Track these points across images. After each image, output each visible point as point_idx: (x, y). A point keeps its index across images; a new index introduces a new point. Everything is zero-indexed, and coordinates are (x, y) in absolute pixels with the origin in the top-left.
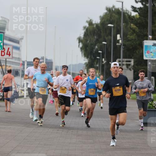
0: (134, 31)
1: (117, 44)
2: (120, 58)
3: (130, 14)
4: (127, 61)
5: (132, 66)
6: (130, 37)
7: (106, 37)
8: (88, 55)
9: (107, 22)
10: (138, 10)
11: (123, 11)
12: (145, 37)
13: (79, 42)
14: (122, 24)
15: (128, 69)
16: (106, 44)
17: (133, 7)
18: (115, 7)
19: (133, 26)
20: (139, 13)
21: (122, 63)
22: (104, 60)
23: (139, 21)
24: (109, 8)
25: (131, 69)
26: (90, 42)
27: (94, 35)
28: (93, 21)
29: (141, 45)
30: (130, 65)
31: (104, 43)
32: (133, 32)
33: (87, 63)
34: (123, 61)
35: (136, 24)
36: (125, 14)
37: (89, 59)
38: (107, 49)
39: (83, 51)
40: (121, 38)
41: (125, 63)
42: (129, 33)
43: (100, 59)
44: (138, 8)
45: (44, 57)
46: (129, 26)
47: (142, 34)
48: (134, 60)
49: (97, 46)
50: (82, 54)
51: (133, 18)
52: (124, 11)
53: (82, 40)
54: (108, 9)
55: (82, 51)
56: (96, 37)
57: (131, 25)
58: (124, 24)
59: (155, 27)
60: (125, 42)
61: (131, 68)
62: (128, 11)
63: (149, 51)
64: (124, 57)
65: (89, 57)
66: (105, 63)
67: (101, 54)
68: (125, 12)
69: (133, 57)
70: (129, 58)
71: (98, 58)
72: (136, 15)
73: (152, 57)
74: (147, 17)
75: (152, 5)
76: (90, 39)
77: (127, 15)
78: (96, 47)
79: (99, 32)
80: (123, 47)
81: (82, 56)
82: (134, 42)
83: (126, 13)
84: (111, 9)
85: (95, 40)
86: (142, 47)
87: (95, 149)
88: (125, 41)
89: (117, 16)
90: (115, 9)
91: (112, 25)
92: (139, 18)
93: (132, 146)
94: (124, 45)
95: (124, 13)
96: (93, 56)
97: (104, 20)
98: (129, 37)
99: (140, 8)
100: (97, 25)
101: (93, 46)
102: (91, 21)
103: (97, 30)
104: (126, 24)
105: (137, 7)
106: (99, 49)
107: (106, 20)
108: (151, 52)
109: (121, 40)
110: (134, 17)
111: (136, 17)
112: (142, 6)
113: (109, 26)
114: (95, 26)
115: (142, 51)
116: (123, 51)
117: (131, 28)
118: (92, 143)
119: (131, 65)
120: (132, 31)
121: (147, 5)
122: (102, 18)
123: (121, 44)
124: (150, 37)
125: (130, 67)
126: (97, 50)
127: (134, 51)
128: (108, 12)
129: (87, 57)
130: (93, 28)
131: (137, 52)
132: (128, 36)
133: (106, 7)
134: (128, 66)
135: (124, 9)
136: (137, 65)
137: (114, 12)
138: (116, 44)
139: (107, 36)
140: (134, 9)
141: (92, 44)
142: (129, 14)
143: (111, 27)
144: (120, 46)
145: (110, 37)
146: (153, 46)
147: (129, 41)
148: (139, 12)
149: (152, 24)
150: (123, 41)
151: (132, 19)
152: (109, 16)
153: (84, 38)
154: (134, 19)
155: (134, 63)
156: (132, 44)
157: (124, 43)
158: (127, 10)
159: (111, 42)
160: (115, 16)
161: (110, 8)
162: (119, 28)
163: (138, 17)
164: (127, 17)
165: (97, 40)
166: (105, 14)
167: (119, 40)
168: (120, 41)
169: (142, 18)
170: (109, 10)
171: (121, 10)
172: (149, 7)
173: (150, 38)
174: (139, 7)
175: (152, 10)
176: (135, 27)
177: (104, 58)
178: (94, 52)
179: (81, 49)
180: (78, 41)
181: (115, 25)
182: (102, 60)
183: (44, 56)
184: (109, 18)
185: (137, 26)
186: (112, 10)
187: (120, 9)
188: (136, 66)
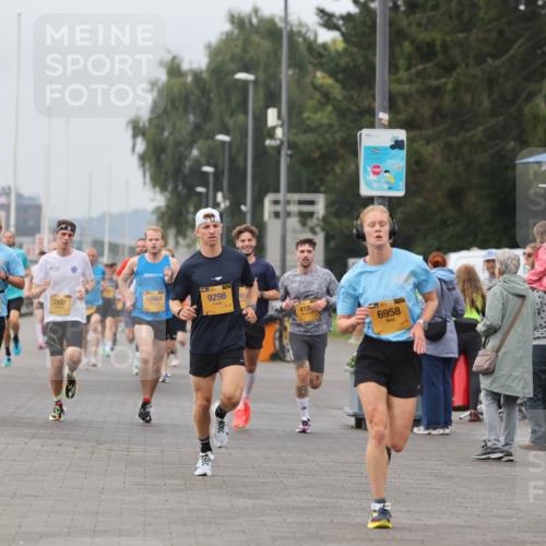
0: (326, 96)
1: (268, 142)
2: (277, 190)
3: (312, 38)
4: (301, 203)
5: (318, 219)
6: (312, 116)
7: (227, 118)
8: (166, 180)
9: (232, 66)
10: (341, 22)
11: (289, 28)
12: (367, 117)
13: (135, 136)
14: (286, 74)
15: (307, 229)
16: (230, 143)
17: (322, 12)
18: (260, 14)
19: (323, 78)
20: (343, 35)
21: (285, 209)
22: (224, 196)
23: (342, 63)
24: (239, 14)
25: (318, 229)
26: (171, 134)
27: (186, 111)
28: (182, 60)
29: (352, 147)
30: (311, 214)
31: (221, 137)
32: (323, 100)
33: (164, 209)
34: (288, 202)
35: (333, 74)
36: (296, 38)
37: (168, 194)
38: (232, 160)
39: (147, 166)
40: (280, 123)
41: (294, 208)
42: (310, 103)
43: (207, 193)
44: (342, 17)
45: (9, 188)
46: (308, 80)
47: (355, 108)
48: (326, 199)
49: (198, 148)
50: (144, 176)
51: (322, 51)
52: (292, 27)
53: (144, 126)
54: (236, 20)
55: (143, 165)
56: (192, 118)
57: (315, 77)
58: (291, 72)
59: (399, 81)
60: (296, 134)
61: (318, 225)
62: (306, 26)
63: (378, 167)
64: (292, 188)
65: (170, 188)
66: (226, 209)
67: (211, 179)
68: (295, 29)
69: (322, 189)
70: (308, 192)
71: (200, 189)
72: (334, 41)
73: (390, 188)
74: (371, 46)
75: (391, 4)
76: (174, 126)
77: (300, 40)
78: (195, 152)
79: (204, 101)
80: (289, 152)
81: (145, 184)
82: (328, 136)
83: (299, 33)
84: (246, 20)
85: (189, 128)
86: (355, 153)
87: (190, 511)
88: (294, 131)
89: (266, 44)
90: (261, 20)
91: (250, 77)
92: (345, 50)
93: (318, 500)
94: (292, 146)
95: (291, 35)
96: (184, 184)
97: (219, 59)
98: (308, 118)
99: (348, 18)
100: (197, 76)
101: (182, 148)
102: (177, 61)
103: (197, 92)
104: (297, 71)
105: (337, 13)
106: (203, 161)
107: (228, 57)
108: (386, 171)
109: (282, 126)
110: (325, 46)
111: (332, 49)
112: (354, 9)
113: (237, 80)
114: (189, 79)
115: (353, 166)
116: (290, 169)
117: (316, 88)
118: (181, 491)
119: (315, 216)
120: (318, 95)
121: (373, 5)
122: (215, 52)
123: (282, 142)
124: (384, 116)
125: (313, 222)
126: (198, 164)
127: (328, 168)
128: (236, 32)
129: (164, 189)
130: (184, 85)
131: (338, 171)
132: (306, 115)
133: (229, 11)
134: (305, 217)
135: (293, 19)
136: (337, 214)
137: (256, 30)
138: (264, 141)
139: (232, 114)
140: (326, 18)
141: (178, 144)
142: (311, 36)
143: (246, 83)
144: (278, 149)
145: (241, 117)
146: (393, 147)
147: (308, 130)
148: (343, 29)
149: (390, 73)
150: (289, 130)
151: (320, 56)
152: (240, 43)
153: (150, 120)
154: (326, 53)
155: (327, 206)
156: (321, 141)
157: (292, 138)
158: (301, 25)
159: (246, 135)
160: (259, 45)
161: (243, 15)
162: (272, 85)
163: (341, 46)
164: (303, 48)
165: (197, 127)
166: (224, 37)
167: (274, 128)
168: (279, 133)
169: (355, 50)
170: (239, 22)
171: (281, 24)
172: (378, 12)
173: (381, 119)
174: (344, 12)
175: (391, 24)
176: (329, 81)
177: (222, 190)
178: (186, 171)
179: (143, 158)
180: (130, 132)
181: (262, 76)
182: (215, 197)
183: (12, 186)
184: (238, 50)
185: (337, 80)
186: (250, 21)
187: (277, 20)
188: (334, 220)
